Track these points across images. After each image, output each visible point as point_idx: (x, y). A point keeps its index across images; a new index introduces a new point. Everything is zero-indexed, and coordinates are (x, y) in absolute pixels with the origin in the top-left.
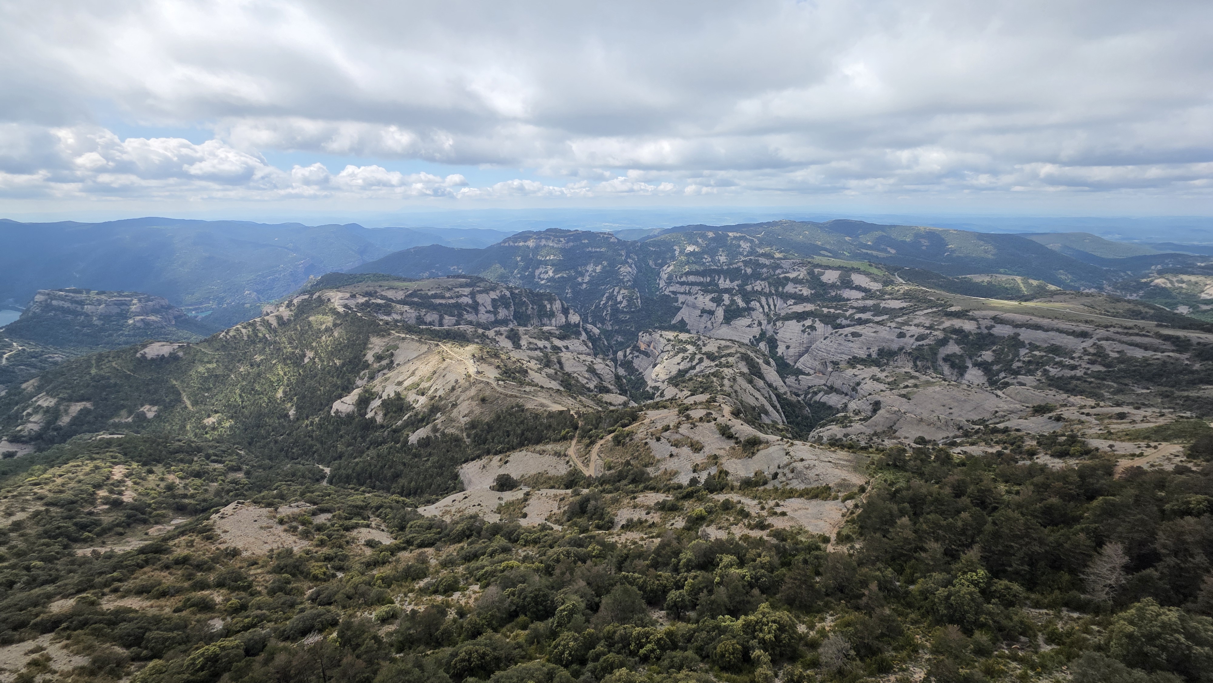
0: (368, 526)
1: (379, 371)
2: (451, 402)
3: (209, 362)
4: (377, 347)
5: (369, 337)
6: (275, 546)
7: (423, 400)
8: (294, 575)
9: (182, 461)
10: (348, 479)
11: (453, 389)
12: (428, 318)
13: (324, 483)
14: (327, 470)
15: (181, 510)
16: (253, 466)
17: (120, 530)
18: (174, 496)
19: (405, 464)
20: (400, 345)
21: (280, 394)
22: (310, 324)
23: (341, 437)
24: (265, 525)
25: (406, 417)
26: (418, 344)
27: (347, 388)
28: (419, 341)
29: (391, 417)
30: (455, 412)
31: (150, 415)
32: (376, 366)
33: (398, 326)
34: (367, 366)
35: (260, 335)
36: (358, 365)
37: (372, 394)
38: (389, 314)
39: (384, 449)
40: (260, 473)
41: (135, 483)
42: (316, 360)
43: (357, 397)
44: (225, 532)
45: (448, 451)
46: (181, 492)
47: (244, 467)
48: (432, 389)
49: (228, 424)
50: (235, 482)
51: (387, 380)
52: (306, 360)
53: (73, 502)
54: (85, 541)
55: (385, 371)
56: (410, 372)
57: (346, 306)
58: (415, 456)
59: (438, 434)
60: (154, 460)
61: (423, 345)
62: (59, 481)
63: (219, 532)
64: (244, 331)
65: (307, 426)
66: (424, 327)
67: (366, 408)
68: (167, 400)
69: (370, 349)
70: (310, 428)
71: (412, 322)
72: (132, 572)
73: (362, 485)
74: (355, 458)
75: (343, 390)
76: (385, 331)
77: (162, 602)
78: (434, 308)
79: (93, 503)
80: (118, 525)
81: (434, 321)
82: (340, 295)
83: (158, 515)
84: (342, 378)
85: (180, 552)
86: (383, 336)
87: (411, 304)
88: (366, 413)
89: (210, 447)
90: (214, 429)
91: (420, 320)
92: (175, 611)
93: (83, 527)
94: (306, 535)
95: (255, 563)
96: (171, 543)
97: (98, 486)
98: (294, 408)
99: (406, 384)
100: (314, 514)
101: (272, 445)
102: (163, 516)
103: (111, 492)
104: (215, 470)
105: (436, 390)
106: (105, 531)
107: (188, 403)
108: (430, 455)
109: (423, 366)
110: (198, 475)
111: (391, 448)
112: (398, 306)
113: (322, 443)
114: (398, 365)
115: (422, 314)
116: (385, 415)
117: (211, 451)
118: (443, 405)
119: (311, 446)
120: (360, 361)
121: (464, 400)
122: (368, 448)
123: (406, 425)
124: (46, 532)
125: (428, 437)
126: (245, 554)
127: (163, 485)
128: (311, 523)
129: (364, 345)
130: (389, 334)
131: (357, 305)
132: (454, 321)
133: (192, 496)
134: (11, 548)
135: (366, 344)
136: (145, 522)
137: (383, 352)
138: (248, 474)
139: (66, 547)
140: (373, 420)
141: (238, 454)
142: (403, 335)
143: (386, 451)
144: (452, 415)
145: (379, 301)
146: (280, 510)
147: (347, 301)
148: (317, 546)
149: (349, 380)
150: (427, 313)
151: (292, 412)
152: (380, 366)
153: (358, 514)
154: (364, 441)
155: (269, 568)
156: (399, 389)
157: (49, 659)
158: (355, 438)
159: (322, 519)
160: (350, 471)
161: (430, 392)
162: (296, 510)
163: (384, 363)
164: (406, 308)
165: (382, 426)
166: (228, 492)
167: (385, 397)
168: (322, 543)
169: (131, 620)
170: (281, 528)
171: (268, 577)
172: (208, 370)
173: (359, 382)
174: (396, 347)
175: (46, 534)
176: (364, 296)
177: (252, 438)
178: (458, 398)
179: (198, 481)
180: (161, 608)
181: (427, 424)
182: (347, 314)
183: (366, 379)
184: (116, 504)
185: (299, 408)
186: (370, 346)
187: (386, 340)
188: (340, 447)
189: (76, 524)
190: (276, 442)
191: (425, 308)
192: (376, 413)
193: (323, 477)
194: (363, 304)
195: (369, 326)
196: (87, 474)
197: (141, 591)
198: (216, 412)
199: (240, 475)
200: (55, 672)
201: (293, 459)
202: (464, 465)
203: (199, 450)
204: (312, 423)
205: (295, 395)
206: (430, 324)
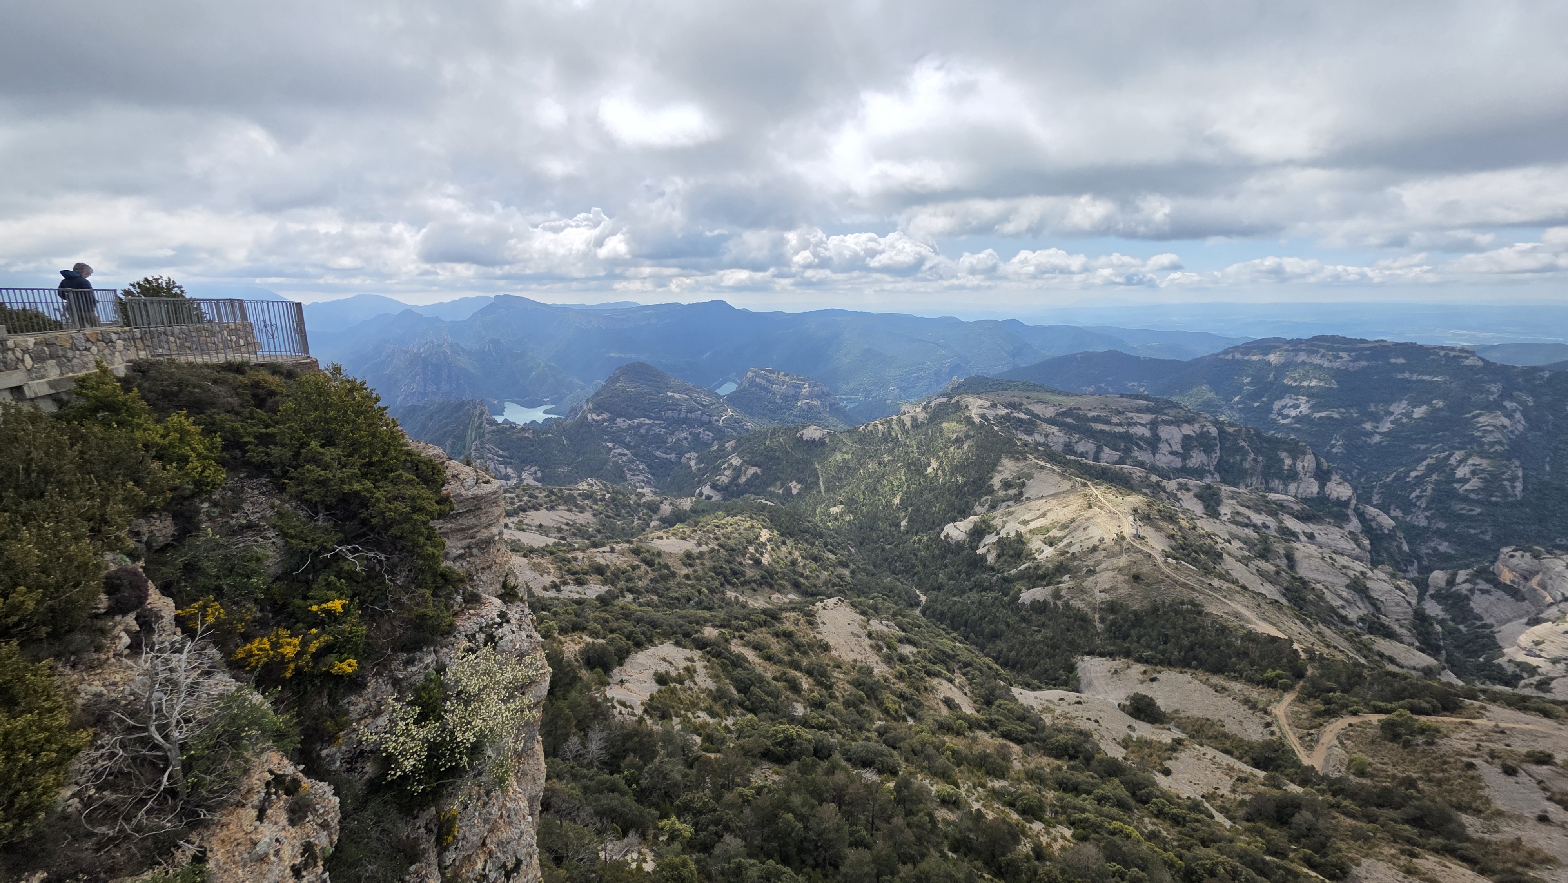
0: (951, 681)
1: (1003, 501)
2: (1087, 566)
3: (847, 453)
4: (1007, 472)
5: (1001, 457)
6: (859, 658)
7: (1049, 551)
8: (868, 697)
9: (806, 541)
10: (941, 617)
11: (1095, 549)
12: (1081, 448)
13: (917, 612)
14: (923, 598)
15: (797, 586)
16: (858, 568)
17: (755, 586)
18: (794, 572)
19: (1008, 625)
20: (1035, 475)
21: (897, 501)
22: (941, 431)
23: (946, 566)
24: (855, 632)
25: (1022, 567)
26: (1059, 478)
27: (964, 512)
28: (1062, 475)
29: (1005, 561)
30: (1089, 582)
31: (795, 491)
32: (1001, 493)
33: (1038, 450)
34: (991, 491)
35: (893, 434)
36: (981, 487)
37: (989, 526)
38: (1030, 433)
39: (988, 596)
40: (862, 576)
41: (772, 549)
42: (940, 472)
43: (972, 525)
44: (823, 623)
45: (1068, 630)
46: (800, 570)
47: (852, 565)
48: (1065, 542)
49: (847, 518)
50: (841, 577)
51: (1010, 514)
52: (930, 470)
53: (733, 550)
54: (733, 585)
55: (1011, 503)
56: (1041, 512)
57: (983, 416)
58: (1024, 619)
59: (1059, 603)
60: (789, 533)
61: (1066, 481)
62: (730, 529)
63: (819, 621)
64: (880, 427)
65: (914, 542)
66: (1073, 458)
67: (979, 541)
68: (809, 482)
69: (999, 472)
70: (916, 545)
71: (1058, 448)
72: (755, 627)
73: (955, 629)
74: (954, 595)
75: (959, 513)
76: (1021, 454)
77: (767, 664)
78: (1091, 434)
79: (744, 555)
80: (755, 581)
81: (1087, 453)
82: (980, 402)
83: (780, 585)
84: (961, 499)
85: (788, 626)
86: (1018, 459)
87: (1061, 425)
88: (977, 548)
89: (830, 536)
90: (836, 519)
91: (1069, 448)
92: (775, 678)
93: (735, 573)
94: (888, 660)
95: (839, 667)
96: (784, 615)
97: (750, 542)
98: (906, 519)
99: (1032, 525)
100: (900, 641)
101: (879, 551)
102: (784, 587)
103: (756, 550)
104: (828, 559)
105: (1070, 544)
106: (745, 583)
107: (822, 488)
108: (1043, 625)
109: (1059, 508)
110: (815, 559)
111: (996, 598)
112: (1044, 425)
113: (924, 565)
114: (1028, 499)
115: (1074, 440)
116: (999, 556)
117: (829, 540)
118: (1075, 567)
119: (914, 566)
120: (985, 483)
121: (1107, 569)
122: (971, 590)
123: (1021, 576)
124: (714, 567)
125: (1045, 602)
126: (833, 653)
127: (790, 558)
128: (896, 650)
129: (993, 466)
130: (1025, 459)
131: (996, 417)
132: (1117, 458)
133: (807, 578)
134: (695, 571)
135: (995, 465)
136: (771, 586)
137: (1013, 478)
138: (853, 572)
139: (722, 585)
140: (983, 558)
141: (849, 551)
142: (1043, 464)
143: (990, 601)
144: (1085, 584)
145: (1022, 416)
146: (871, 622)
147: (985, 411)
148: (896, 677)
149: (967, 502)
150: (1080, 439)
151: (904, 523)
152: (1006, 495)
153: (943, 662)
154: (969, 580)
155: (849, 678)
156: (1023, 529)
157: (695, 672)
158: (959, 572)
159: (907, 650)
160: (946, 608)
161: (1061, 545)
162: (886, 630)
163: (1012, 492)
164: (1054, 429)
165: (992, 569)
166: (834, 585)
167: (1003, 534)
168: (900, 677)
169: (745, 669)
170: (868, 641)
171: (847, 686)
172: (844, 459)
173: (978, 509)
174: (1030, 477)
175: (714, 569)
176: (1006, 407)
177: (864, 539)
178: (1098, 563)
179: (814, 565)
180: (766, 670)
181: (1048, 584)
182: (982, 425)
183: (987, 506)
184: (757, 562)
185: (911, 521)
186: (1000, 468)
187: (1021, 465)
188: (942, 577)
189: (731, 569)
190: (883, 550)
191: (1080, 433)
192: (989, 551)
193: (918, 604)
194: (1002, 417)
195: (1004, 444)
196: (745, 529)
197: (757, 647)
198: (841, 503)
199: (846, 572)
200: (696, 684)
201: (894, 573)
202: (1086, 658)
203: (821, 535)
204: (920, 540)
205: (911, 505)
206: (1082, 455)
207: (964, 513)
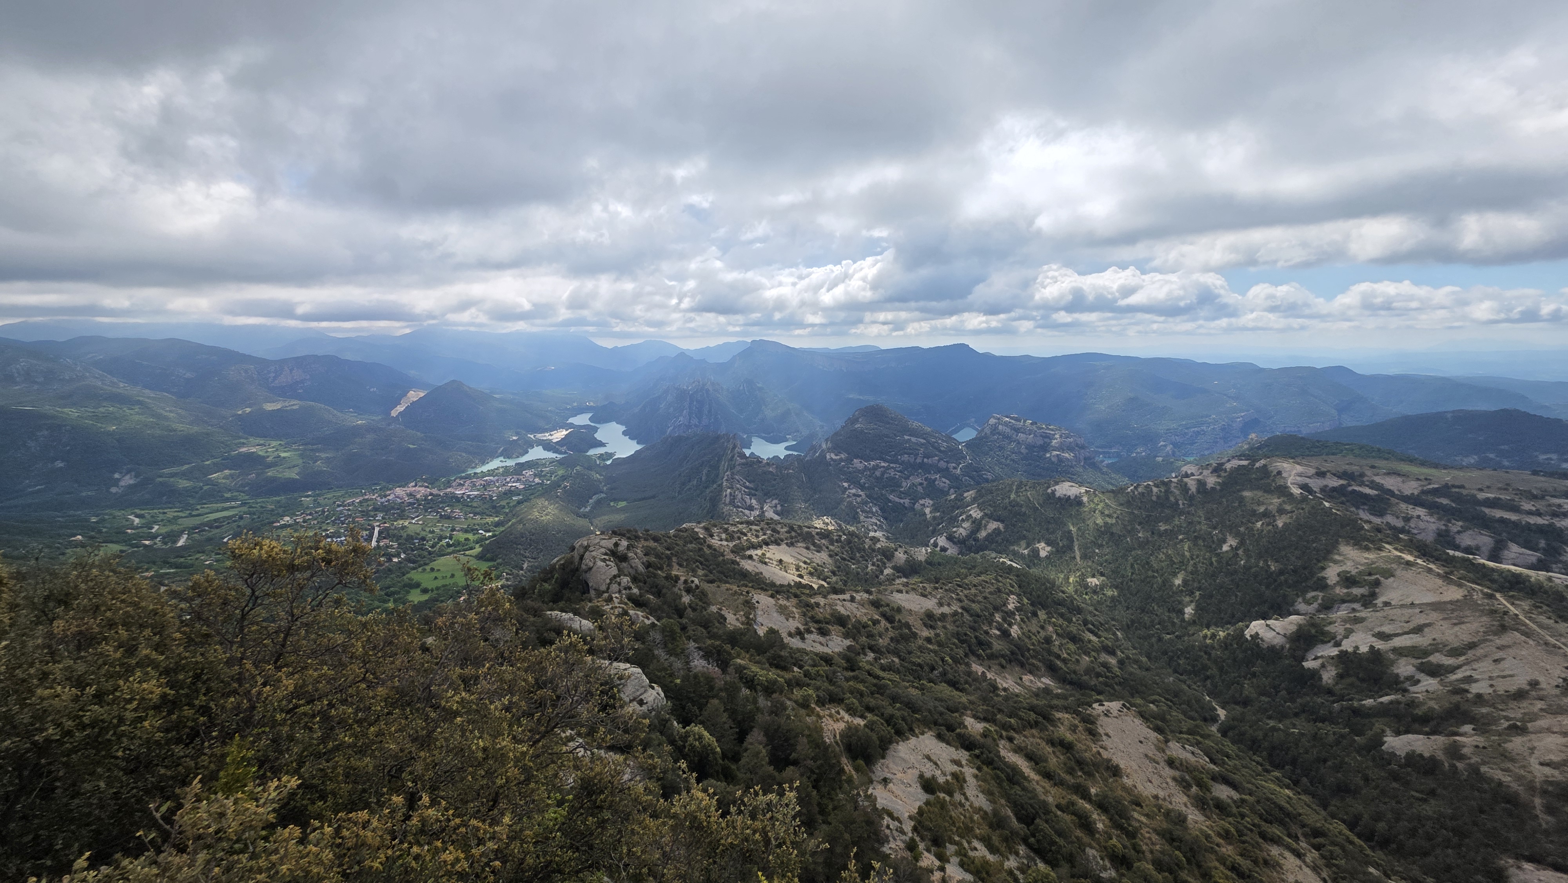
1: (1344, 601)
2: (1507, 719)
3: (1109, 516)
5: (1337, 542)
6: (1161, 794)
7: (1429, 683)
9: (1062, 615)
10: (1254, 746)
11: (1520, 695)
12: (1466, 540)
13: (1214, 729)
14: (1222, 713)
15: (1052, 670)
16: (1128, 658)
17: (1004, 662)
18: (1050, 652)
19: (1366, 779)
20: (1398, 573)
21: (1178, 581)
22: (1242, 500)
23: (1254, 675)
24: (1150, 754)
25: (1385, 699)
26: (1440, 582)
28: (1446, 577)
29: (1352, 685)
30: (1516, 744)
31: (1043, 554)
32: (1340, 591)
33: (1399, 539)
34: (1322, 585)
35: (1172, 499)
36: (1307, 579)
37: (1324, 633)
38: (1381, 514)
39: (1327, 730)
40: (1133, 669)
41: (1022, 620)
42: (1240, 552)
43: (1294, 628)
44: (1107, 735)
45: (1482, 811)
46: (1056, 650)
47: (1119, 653)
48: (1459, 675)
49: (1109, 593)
50: (1105, 665)
51: (1358, 620)
52: (1225, 548)
53: (978, 616)
54: (979, 657)
55: (1356, 606)
56: (1411, 625)
57: (1304, 487)
58: (1395, 777)
59: (1460, 765)
60: (1040, 604)
61: (1453, 588)
62: (973, 591)
63: (1101, 731)
64: (1155, 490)
65: (1205, 637)
66: (1458, 554)
67: (1307, 650)
68: (1061, 545)
69: (1336, 562)
70: (1208, 641)
71: (1429, 537)
72: (1024, 728)
73: (1277, 767)
74: (1270, 718)
75: (1271, 608)
76: (1372, 542)
77: (1047, 784)
78: (1485, 524)
79: (990, 624)
80: (1003, 656)
81: (1479, 549)
82: (1299, 468)
83: (1033, 665)
84: (1275, 590)
85: (1063, 732)
86: (1367, 549)
87: (1433, 508)
88: (1303, 659)
89: (1090, 612)
90: (1095, 592)
91: (1445, 538)
92: (1058, 807)
93: (980, 643)
95: (1138, 804)
97: (996, 609)
98: (1193, 605)
99: (1398, 642)
100: (1214, 778)
101: (1154, 640)
102: (1038, 669)
103: (1004, 619)
104: (1090, 641)
105: (1469, 680)
106: (991, 657)
107: (1078, 554)
108: (1432, 793)
109: (1446, 625)
110: (1074, 639)
111: (1343, 736)
112: (1403, 506)
113: (1221, 669)
114: (1387, 604)
115: (1454, 529)
116: (1340, 676)
117: (1089, 618)
118: (1483, 716)
119: (1205, 668)
120: (1312, 574)
121: (1549, 730)
122: (1296, 715)
123: (1384, 711)
124: (958, 634)
125: (1432, 759)
126: (1125, 780)
127: (1043, 634)
128: (1209, 790)
129: (1327, 554)
130: (1380, 549)
131: (1323, 490)
133: (1064, 661)
134: (937, 635)
135: (1329, 552)
136: (1022, 665)
137: (1360, 573)
138: (1121, 663)
139: (966, 655)
140: (1314, 675)
141: (1114, 634)
142: (1410, 558)
143: (1331, 738)
144: (1509, 746)
145: (1367, 491)
146: (1170, 744)
147: (1308, 480)
148: (1219, 835)
149: (1285, 596)
150: (1464, 529)
151: (1189, 611)
152: (1348, 594)
154: (1293, 701)
155: (1155, 824)
156: (1380, 645)
158: (1277, 689)
159: (1223, 792)
160: (1260, 734)
161: (1453, 677)
162: (1192, 759)
163: (1357, 591)
164: (1421, 511)
165: (1329, 692)
166: (1098, 675)
167: (1347, 645)
170: (1168, 772)
172: (1106, 523)
173: (1301, 606)
174: (1389, 574)
176: (1339, 477)
177: (1133, 621)
178: (1534, 717)
179: (1072, 647)
180: (1046, 792)
181: (1434, 732)
182: (1304, 499)
183: (1316, 605)
184: (1005, 634)
185: (1198, 608)
186: (1337, 557)
187: (1372, 556)
188: (1248, 689)
189: (976, 637)
190: (1160, 639)
191: (1465, 519)
192: (1323, 666)
193: (1214, 719)
194: (1334, 489)
195: (1343, 526)
196: (990, 593)
197: (1030, 757)
198: (1102, 574)
199: (1113, 661)
203: (1079, 610)
204: (1213, 636)
205: (1199, 589)
206: (1468, 550)
207: (1281, 609)
